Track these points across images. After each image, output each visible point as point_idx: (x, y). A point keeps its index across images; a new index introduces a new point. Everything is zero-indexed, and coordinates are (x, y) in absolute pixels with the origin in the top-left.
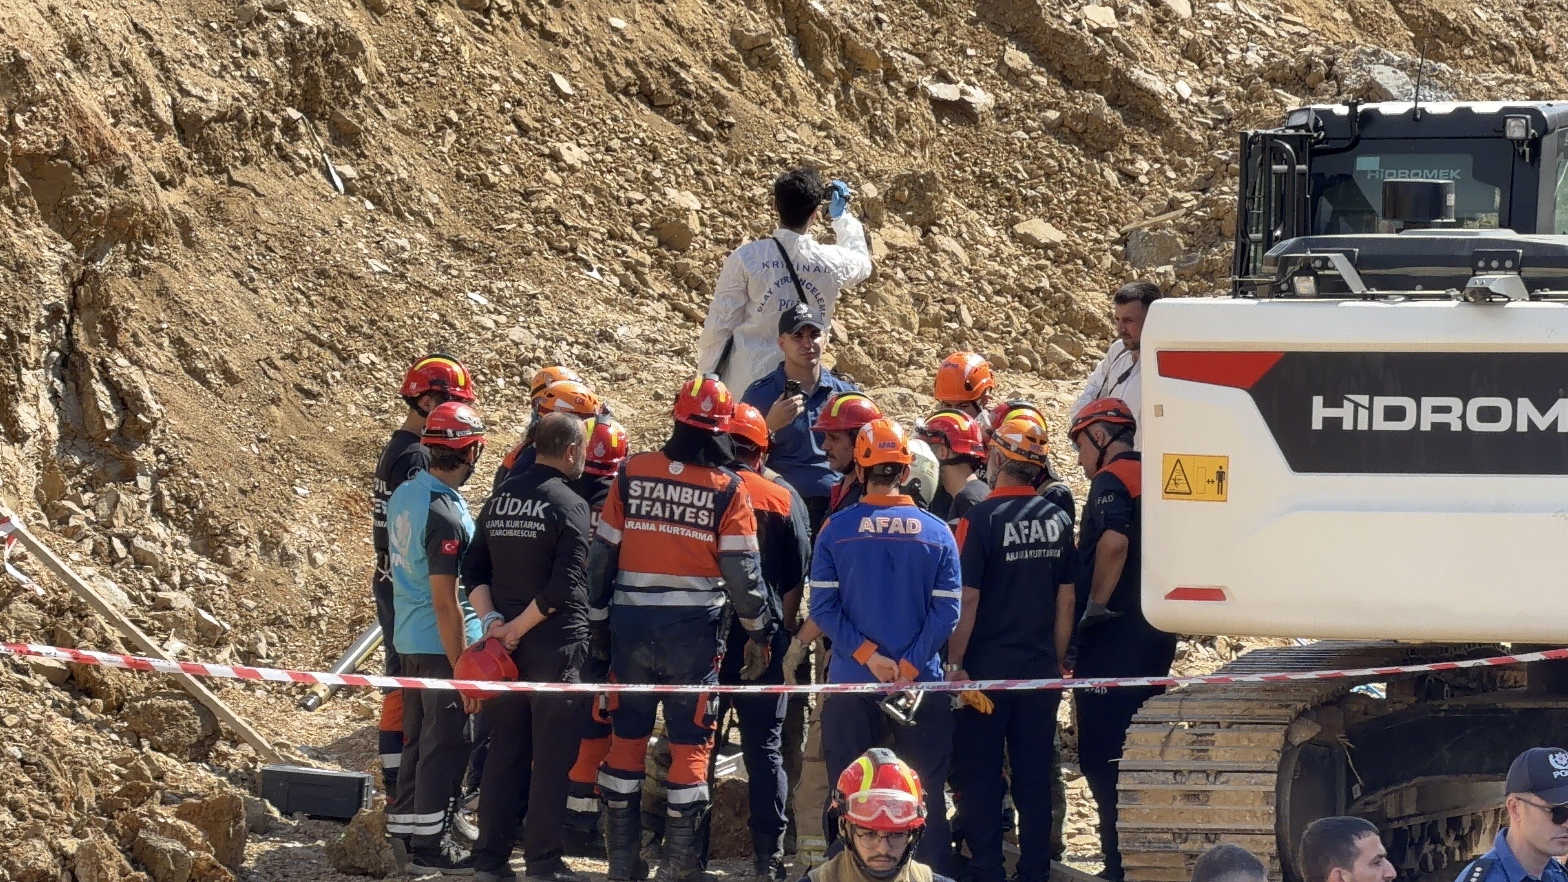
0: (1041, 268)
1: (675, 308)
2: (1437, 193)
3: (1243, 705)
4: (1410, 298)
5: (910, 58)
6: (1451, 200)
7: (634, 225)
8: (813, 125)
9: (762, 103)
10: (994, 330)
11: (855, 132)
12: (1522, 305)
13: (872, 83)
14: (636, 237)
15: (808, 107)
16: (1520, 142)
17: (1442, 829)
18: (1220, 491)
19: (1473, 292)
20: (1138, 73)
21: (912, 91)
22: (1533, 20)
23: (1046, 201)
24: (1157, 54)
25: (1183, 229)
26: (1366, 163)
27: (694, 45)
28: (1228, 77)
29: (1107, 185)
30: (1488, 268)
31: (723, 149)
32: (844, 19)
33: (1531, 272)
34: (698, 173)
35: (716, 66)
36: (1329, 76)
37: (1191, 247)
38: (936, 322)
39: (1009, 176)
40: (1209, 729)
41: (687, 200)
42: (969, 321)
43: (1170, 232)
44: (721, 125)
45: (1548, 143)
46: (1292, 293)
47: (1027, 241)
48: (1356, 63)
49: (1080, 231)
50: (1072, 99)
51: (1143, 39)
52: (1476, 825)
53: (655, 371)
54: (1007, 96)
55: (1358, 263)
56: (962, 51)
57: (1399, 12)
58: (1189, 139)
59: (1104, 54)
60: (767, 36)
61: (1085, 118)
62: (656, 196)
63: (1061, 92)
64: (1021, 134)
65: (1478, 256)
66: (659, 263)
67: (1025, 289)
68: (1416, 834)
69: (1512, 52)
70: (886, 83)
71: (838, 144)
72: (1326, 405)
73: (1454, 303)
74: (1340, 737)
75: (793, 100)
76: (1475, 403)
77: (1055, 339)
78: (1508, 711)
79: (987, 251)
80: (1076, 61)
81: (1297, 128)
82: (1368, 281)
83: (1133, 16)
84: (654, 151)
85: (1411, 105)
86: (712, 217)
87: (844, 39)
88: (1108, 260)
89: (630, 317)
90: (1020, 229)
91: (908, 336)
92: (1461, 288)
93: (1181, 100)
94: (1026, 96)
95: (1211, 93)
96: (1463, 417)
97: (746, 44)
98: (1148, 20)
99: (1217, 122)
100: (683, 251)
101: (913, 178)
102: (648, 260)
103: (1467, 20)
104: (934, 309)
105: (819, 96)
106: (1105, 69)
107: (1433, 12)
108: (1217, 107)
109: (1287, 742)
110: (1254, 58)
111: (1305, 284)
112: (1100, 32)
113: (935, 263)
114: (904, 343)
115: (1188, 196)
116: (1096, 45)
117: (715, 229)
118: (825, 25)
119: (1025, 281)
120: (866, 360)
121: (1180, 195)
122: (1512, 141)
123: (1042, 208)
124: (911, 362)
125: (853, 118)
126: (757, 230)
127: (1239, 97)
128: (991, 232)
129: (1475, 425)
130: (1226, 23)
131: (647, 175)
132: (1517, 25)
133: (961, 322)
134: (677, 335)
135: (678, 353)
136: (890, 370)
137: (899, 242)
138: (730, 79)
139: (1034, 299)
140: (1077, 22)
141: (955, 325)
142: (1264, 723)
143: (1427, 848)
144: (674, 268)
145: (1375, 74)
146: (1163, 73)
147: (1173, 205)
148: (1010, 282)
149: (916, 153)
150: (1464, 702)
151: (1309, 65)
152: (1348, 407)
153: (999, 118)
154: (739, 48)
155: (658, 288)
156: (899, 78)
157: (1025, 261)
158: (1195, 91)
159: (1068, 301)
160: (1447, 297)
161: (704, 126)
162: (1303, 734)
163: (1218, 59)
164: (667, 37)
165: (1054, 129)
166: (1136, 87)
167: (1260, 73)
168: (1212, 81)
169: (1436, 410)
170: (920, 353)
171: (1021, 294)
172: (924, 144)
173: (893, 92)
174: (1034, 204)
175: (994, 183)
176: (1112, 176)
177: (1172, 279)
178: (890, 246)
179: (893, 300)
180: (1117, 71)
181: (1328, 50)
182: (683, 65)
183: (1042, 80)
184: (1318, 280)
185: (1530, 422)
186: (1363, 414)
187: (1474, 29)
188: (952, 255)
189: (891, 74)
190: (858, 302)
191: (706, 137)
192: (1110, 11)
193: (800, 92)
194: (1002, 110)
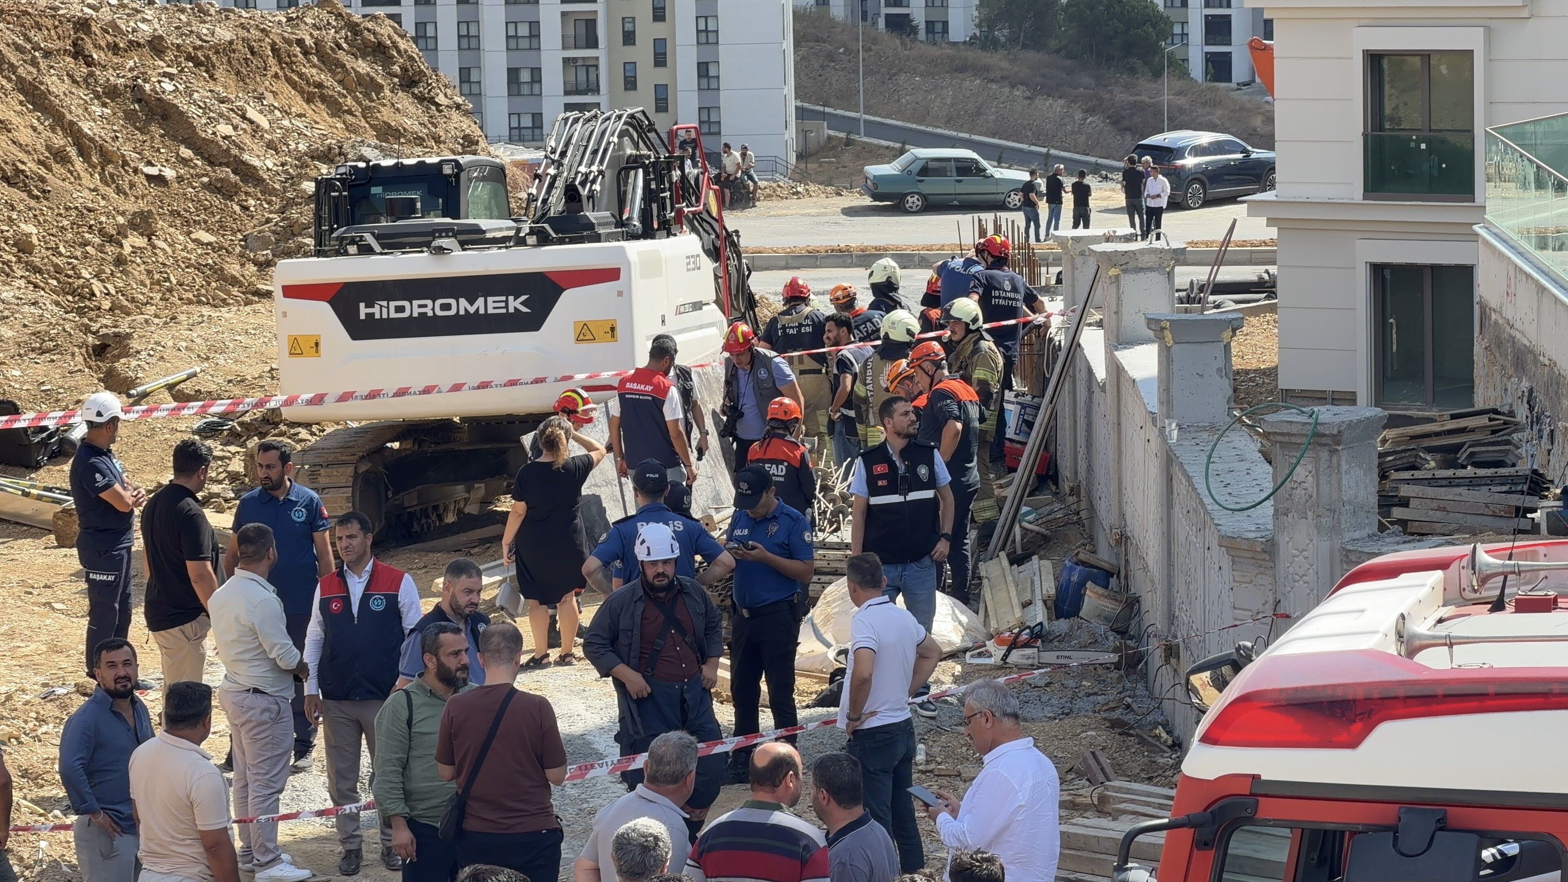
0: (208, 254)
1: (29, 282)
2: (413, 201)
3: (334, 455)
4: (404, 253)
5: (133, 155)
6: (419, 205)
7: (5, 242)
8: (90, 189)
9: (64, 180)
10: (188, 285)
11: (110, 192)
12: (458, 253)
13: (116, 168)
14: (7, 248)
15: (86, 180)
16: (450, 176)
17: (430, 510)
18: (317, 352)
19: (435, 248)
20: (246, 157)
21: (136, 171)
22: (432, 123)
23: (205, 222)
24: (255, 147)
25: (274, 232)
26: (376, 190)
27: (28, 152)
28: (290, 157)
29: (235, 213)
30: (440, 237)
31: (45, 203)
32: (100, 137)
33: (462, 237)
34: (35, 216)
35: (40, 162)
36: (340, 154)
37: (278, 241)
38: (158, 283)
39: (186, 211)
40: (317, 468)
41: (30, 228)
42: (174, 281)
43: (268, 234)
44: (44, 192)
45: (463, 176)
46: (346, 253)
47: (196, 241)
48: (353, 147)
49: (223, 236)
50: (214, 171)
51: (247, 140)
52: (446, 509)
53: (22, 313)
54: (182, 171)
55: (377, 237)
56: (158, 150)
57: (368, 122)
58: (274, 188)
59: (229, 149)
60: (64, 146)
61: (222, 180)
62: (15, 228)
63: (209, 168)
64: (191, 190)
65: (435, 231)
66: (19, 261)
67: (201, 265)
68: (419, 514)
69: (424, 140)
70: (123, 167)
71: (103, 198)
72: (366, 307)
73: (425, 254)
74: (381, 469)
75: (79, 178)
76: (439, 302)
77: (216, 289)
78: (461, 451)
79: (180, 247)
80: (215, 152)
81: (341, 174)
82: (383, 246)
83: (242, 129)
84: (12, 205)
85: (395, 161)
86: (44, 237)
87: (101, 146)
88: (238, 249)
89: (7, 288)
90: (193, 236)
91: (145, 290)
92: (429, 247)
93: (268, 169)
94: (192, 171)
95: (283, 165)
96: (433, 309)
97: (54, 151)
98: (249, 131)
99: (287, 179)
100: (30, 254)
101: (142, 212)
102: (14, 259)
103: (401, 125)
104: (157, 276)
105: (91, 175)
106: (230, 155)
107: (384, 122)
108: (286, 172)
109: (356, 472)
110: (302, 147)
111: (353, 249)
112: (225, 138)
113: (156, 254)
114: (144, 294)
115: (275, 216)
116: (224, 144)
117: (46, 243)
118: (91, 140)
119: (200, 261)
120: (126, 303)
121: (271, 216)
122: (446, 175)
123: (203, 226)
124: (147, 303)
125: (109, 186)
126: (66, 242)
127: (296, 166)
128: (181, 238)
129: (439, 313)
130: (287, 130)
131: (9, 218)
132: (425, 126)
133: (171, 282)
134: (32, 295)
135: (33, 304)
136: (138, 307)
137: (137, 245)
138: (47, 169)
139: (205, 270)
140: (214, 133)
141: (168, 284)
142: (344, 463)
143: (423, 521)
144: (26, 262)
145: (363, 152)
146: (258, 156)
147: (268, 221)
148: (193, 261)
149: (140, 201)
150: (439, 448)
151: (330, 149)
152: (377, 307)
153: (179, 183)
154: (50, 153)
155: (19, 273)
156: (129, 165)
157: (199, 251)
158: (275, 164)
159: (222, 269)
160: (422, 252)
161: (36, 192)
162: (363, 468)
163: (284, 148)
164: (14, 149)
165: (204, 186)
166: (244, 163)
167: (306, 154)
168: (283, 159)
169: (420, 306)
170: (152, 298)
171: (198, 267)
172: (143, 196)
173: (127, 172)
174: (199, 223)
175: (179, 214)
176: (237, 208)
177: (270, 257)
178: (133, 247)
179: (136, 273)
180: (236, 156)
181: (338, 141)
182: (23, 163)
183: (199, 163)
184: (359, 247)
185: (466, 310)
186: (385, 310)
187: (405, 129)
188: (163, 250)
189: (125, 163)
190: (119, 275)
191: (37, 198)
192: (230, 127)
193: (82, 174)
194: (180, 179)
